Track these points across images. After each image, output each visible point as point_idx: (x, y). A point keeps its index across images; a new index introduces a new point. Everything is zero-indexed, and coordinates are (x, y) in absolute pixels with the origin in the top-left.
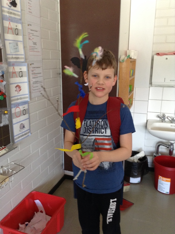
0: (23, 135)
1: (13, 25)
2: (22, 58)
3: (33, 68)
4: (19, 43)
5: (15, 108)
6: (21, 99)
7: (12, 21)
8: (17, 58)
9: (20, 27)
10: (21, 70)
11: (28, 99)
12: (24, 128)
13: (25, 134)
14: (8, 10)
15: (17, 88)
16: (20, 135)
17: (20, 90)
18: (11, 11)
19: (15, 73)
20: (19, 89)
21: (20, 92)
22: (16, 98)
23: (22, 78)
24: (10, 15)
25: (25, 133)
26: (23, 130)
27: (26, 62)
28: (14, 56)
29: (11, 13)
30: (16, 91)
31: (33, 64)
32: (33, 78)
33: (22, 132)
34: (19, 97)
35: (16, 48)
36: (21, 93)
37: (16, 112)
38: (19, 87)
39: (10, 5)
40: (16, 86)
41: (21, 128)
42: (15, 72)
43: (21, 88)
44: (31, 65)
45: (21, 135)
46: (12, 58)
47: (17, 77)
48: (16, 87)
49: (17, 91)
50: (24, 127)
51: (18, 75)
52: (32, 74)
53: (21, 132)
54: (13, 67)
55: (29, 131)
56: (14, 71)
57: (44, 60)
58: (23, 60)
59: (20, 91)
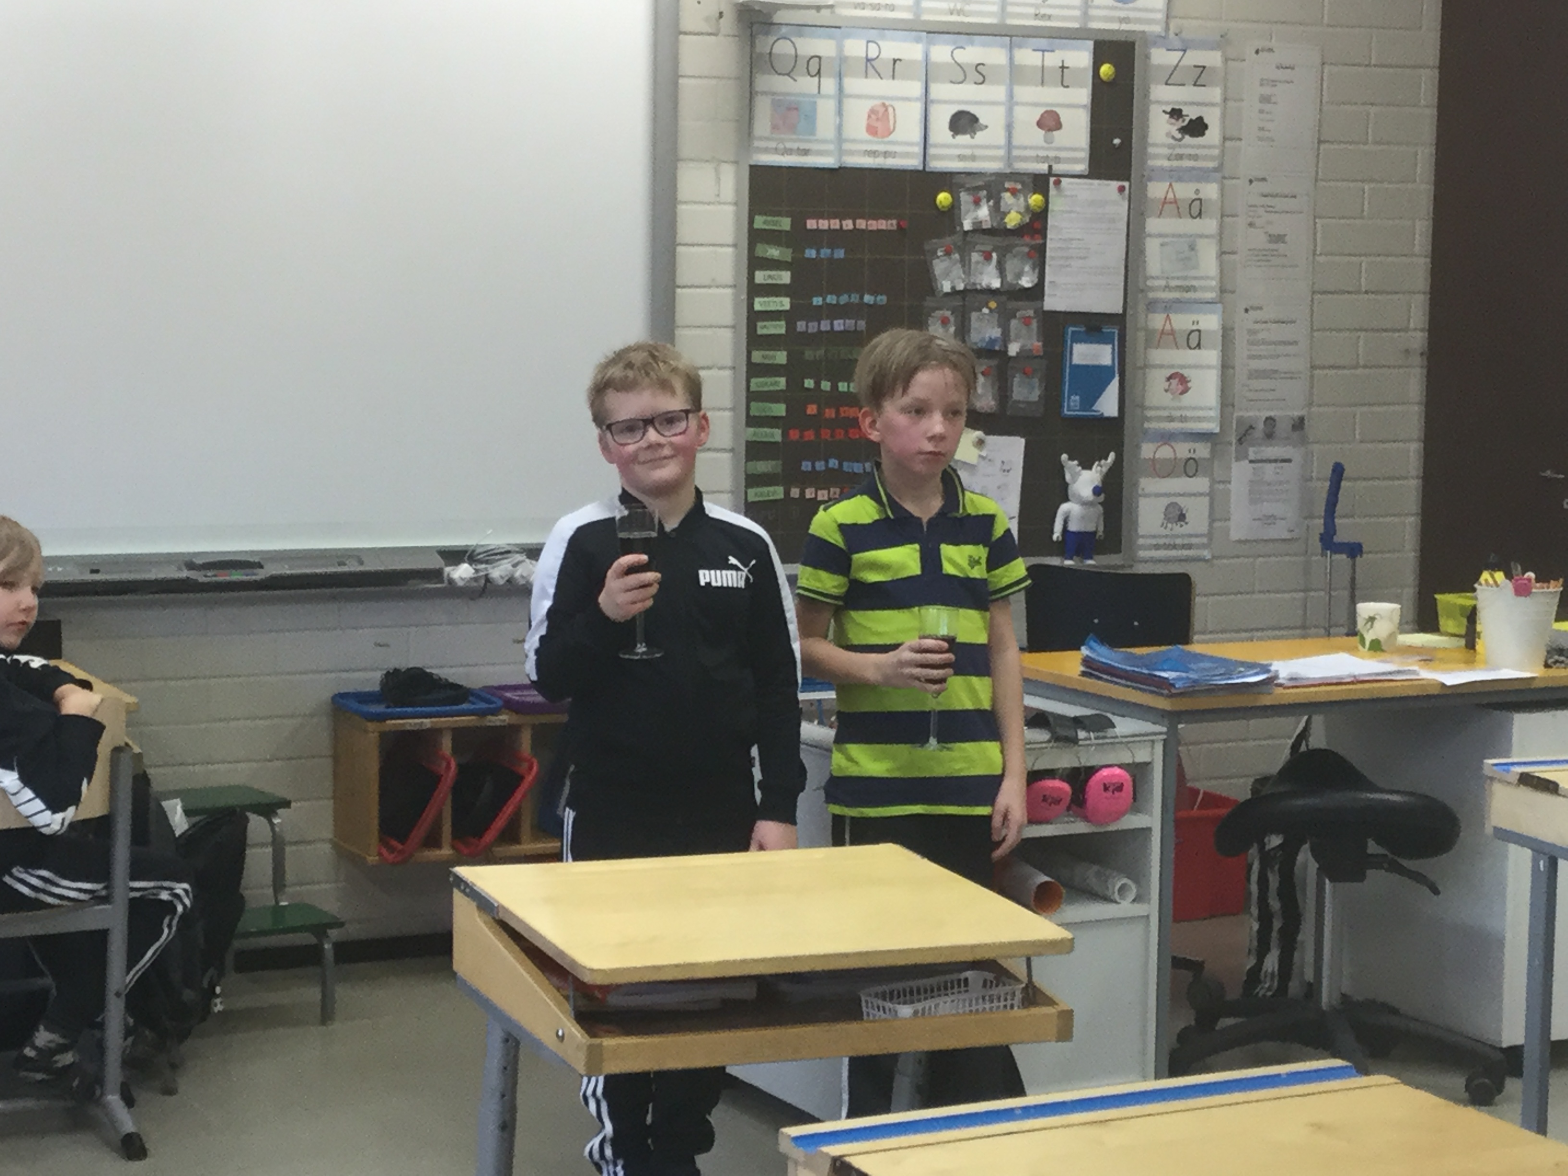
0: (1174, 547)
1: (1185, 191)
2: (1204, 289)
3: (1256, 322)
4: (1201, 244)
5: (1157, 445)
6: (1183, 419)
7: (1180, 179)
8: (1188, 289)
9: (1211, 191)
10: (1195, 327)
11: (1213, 427)
12: (1182, 523)
13: (1183, 547)
14: (1170, 151)
15: (1174, 382)
16: (1161, 541)
17: (1185, 391)
18: (1179, 151)
19: (1172, 332)
20: (1181, 388)
21: (1182, 397)
22: (1165, 413)
23: (1197, 351)
24: (1175, 163)
25: (1186, 541)
26: (1178, 529)
27: (1220, 301)
28: (1173, 283)
29: (1180, 157)
30: (1166, 391)
31: (1260, 308)
32: (1252, 357)
33: (1173, 532)
34: (1177, 414)
35: (1188, 259)
36: (1187, 399)
37: (1157, 456)
38: (1183, 380)
39: (1179, 136)
40: (1168, 375)
41: (1168, 518)
42: (1172, 330)
43: (1189, 385)
44: (1246, 310)
45: (1167, 541)
46: (1167, 288)
47: (1177, 348)
48: (1169, 379)
49: (1172, 394)
50: (1182, 517)
51: (1182, 341)
52: (1251, 343)
53: (1167, 532)
54: (1165, 315)
55: (1205, 540)
56: (1168, 327)
57: (1317, 297)
58: (1210, 295)
59: (1186, 395)
